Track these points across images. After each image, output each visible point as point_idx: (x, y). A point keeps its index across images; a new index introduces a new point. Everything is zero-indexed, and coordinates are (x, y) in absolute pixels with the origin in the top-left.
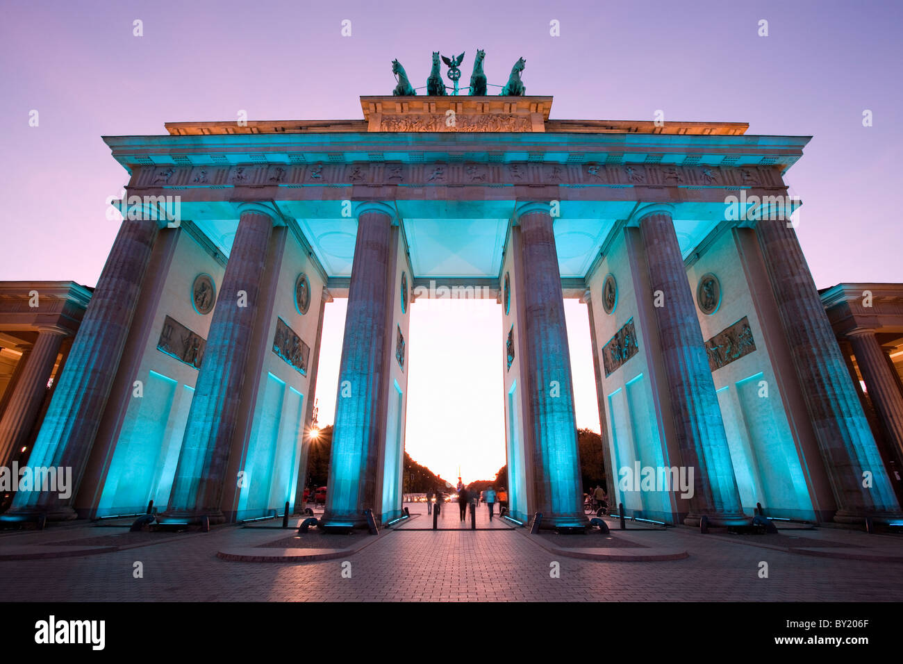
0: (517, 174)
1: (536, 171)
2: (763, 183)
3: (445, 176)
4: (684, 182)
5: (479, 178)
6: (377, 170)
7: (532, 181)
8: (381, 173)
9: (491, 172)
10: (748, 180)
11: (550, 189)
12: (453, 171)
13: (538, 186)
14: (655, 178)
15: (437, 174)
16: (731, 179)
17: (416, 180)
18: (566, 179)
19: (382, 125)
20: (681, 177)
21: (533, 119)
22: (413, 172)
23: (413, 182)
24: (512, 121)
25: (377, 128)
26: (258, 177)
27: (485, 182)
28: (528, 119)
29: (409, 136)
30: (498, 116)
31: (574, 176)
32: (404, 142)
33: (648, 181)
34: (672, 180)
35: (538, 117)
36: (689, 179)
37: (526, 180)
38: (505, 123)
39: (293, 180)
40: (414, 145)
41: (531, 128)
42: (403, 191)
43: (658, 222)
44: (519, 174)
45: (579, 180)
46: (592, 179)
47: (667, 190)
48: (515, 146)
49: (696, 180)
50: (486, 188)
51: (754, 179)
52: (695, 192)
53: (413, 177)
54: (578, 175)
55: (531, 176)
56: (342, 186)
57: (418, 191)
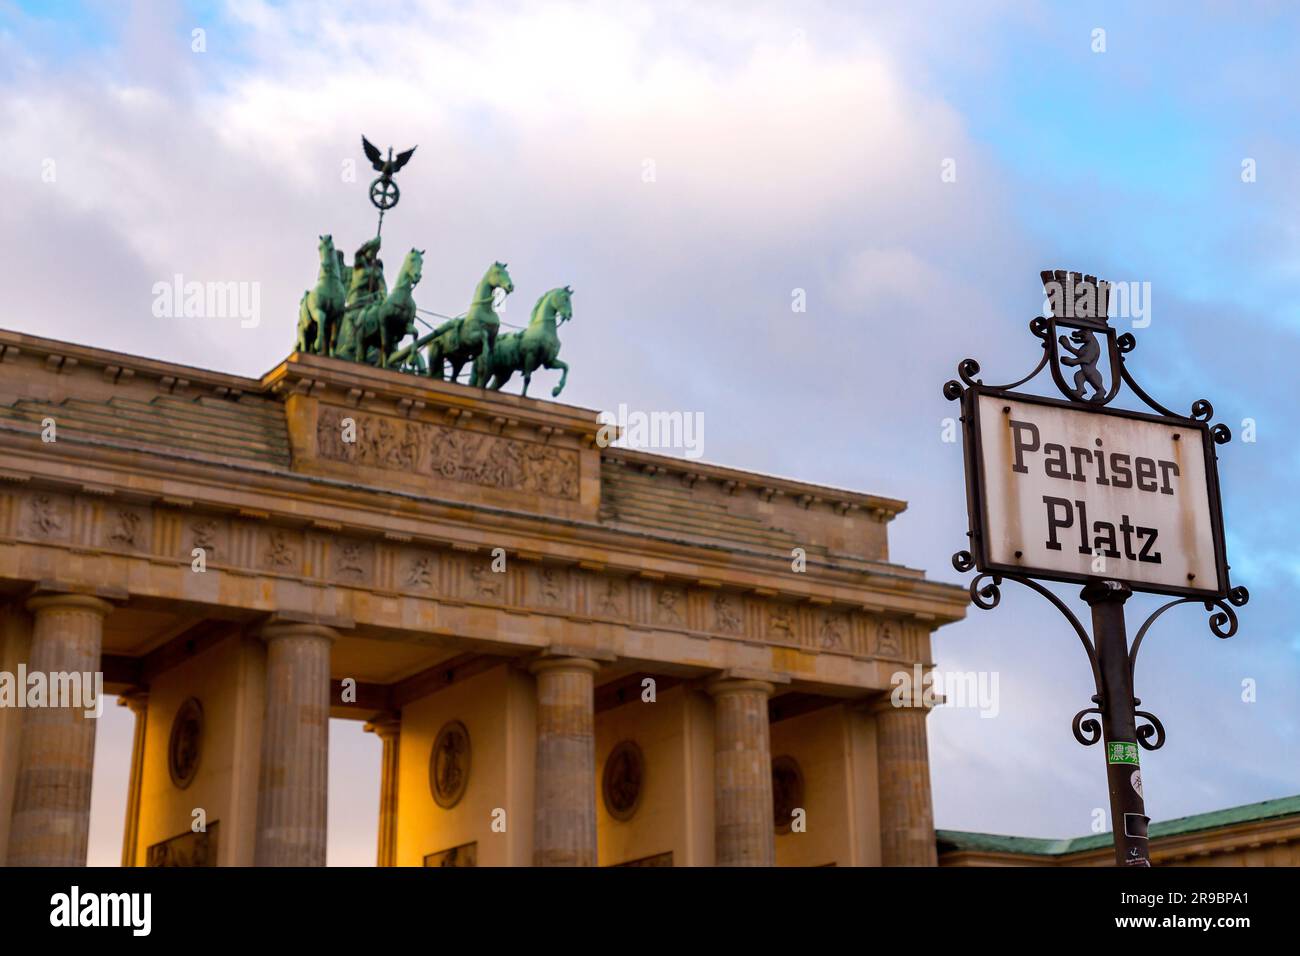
0: (552, 590)
1: (581, 589)
2: (904, 653)
3: (435, 578)
4: (797, 637)
5: (491, 591)
6: (318, 547)
7: (573, 611)
8: (327, 556)
9: (511, 581)
10: (885, 645)
11: (602, 629)
13: (582, 621)
14: (756, 628)
15: (424, 573)
16: (862, 639)
17: (387, 581)
18: (625, 611)
19: (319, 431)
20: (794, 628)
21: (584, 464)
22: (383, 563)
23: (383, 585)
24: (548, 463)
25: (310, 437)
26: (88, 528)
27: (500, 601)
28: (574, 463)
29: (397, 502)
30: (526, 447)
31: (638, 607)
32: (382, 508)
33: (745, 629)
34: (780, 632)
35: (590, 462)
36: (804, 633)
37: (564, 605)
38: (535, 465)
39: (162, 548)
40: (398, 516)
41: (579, 485)
42: (364, 602)
43: (748, 712)
44: (555, 591)
45: (645, 615)
46: (664, 616)
47: (769, 651)
48: (561, 542)
49: (814, 636)
50: (501, 615)
51: (894, 644)
52: (808, 659)
53: (383, 573)
54: (644, 604)
55: (573, 597)
56: (253, 576)
57: (389, 606)
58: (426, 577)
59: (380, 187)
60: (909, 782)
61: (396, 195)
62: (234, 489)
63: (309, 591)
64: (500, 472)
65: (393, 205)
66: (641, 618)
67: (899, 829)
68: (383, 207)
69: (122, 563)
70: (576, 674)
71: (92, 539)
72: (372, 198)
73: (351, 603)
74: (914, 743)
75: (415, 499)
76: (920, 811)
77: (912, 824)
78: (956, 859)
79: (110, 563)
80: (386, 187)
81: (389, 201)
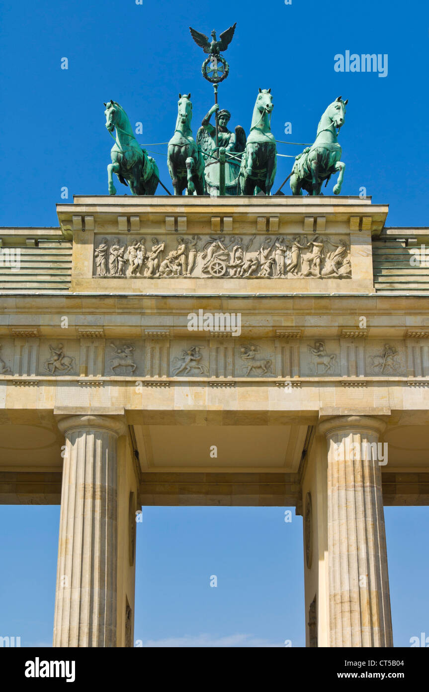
1: (353, 355)
3: (205, 363)
6: (92, 350)
8: (100, 359)
9: (279, 357)
12: (217, 352)
15: (192, 360)
18: (403, 369)
21: (354, 245)
27: (270, 376)
31: (415, 363)
35: (362, 241)
37: (338, 372)
41: (350, 263)
44: (326, 360)
54: (422, 360)
70: (352, 431)
73: (126, 397)
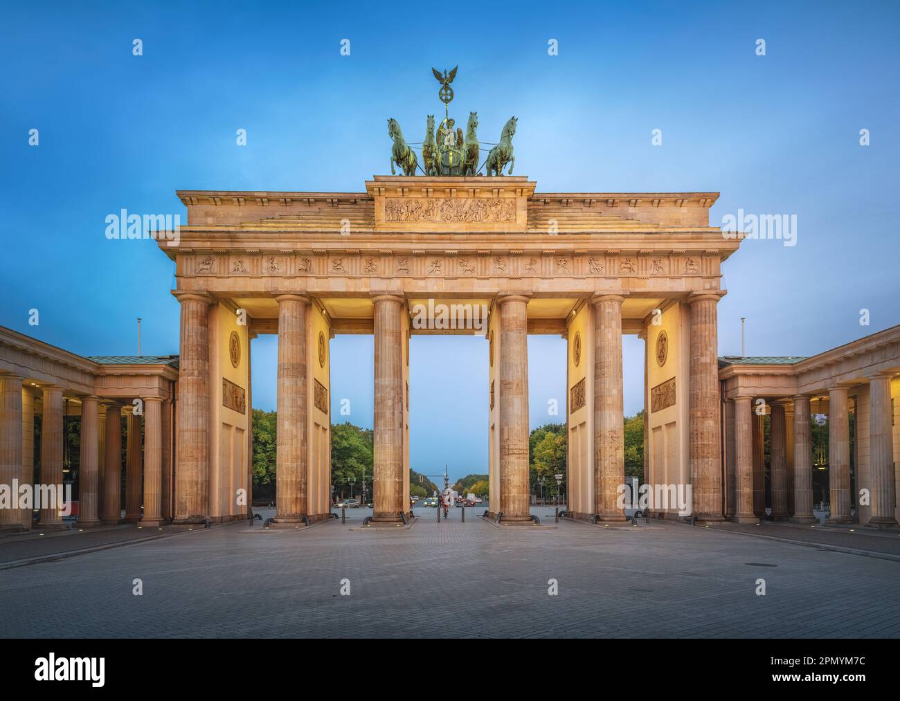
0: (500, 266)
1: (515, 264)
3: (442, 268)
4: (636, 271)
5: (470, 270)
6: (387, 262)
7: (512, 274)
8: (391, 265)
9: (479, 265)
10: (691, 269)
11: (527, 281)
12: (449, 263)
13: (516, 279)
14: (612, 269)
15: (436, 266)
16: (676, 268)
17: (419, 272)
18: (539, 271)
19: (386, 211)
20: (635, 268)
21: (518, 204)
22: (417, 265)
23: (417, 274)
24: (499, 207)
25: (382, 214)
26: (289, 268)
27: (474, 275)
28: (513, 204)
29: (414, 236)
30: (488, 201)
31: (546, 268)
32: (409, 241)
33: (606, 271)
34: (627, 270)
35: (522, 202)
36: (640, 269)
37: (507, 272)
38: (493, 208)
39: (319, 271)
40: (416, 243)
41: (516, 215)
42: (410, 283)
43: (607, 311)
44: (502, 266)
45: (550, 271)
46: (561, 271)
47: (620, 281)
48: (498, 243)
49: (646, 270)
50: (475, 280)
51: (696, 267)
52: (642, 282)
53: (417, 270)
54: (550, 265)
55: (511, 268)
56: (360, 278)
57: (422, 283)
58: (437, 268)
59: (444, 92)
60: (701, 335)
61: (452, 94)
62: (341, 242)
63: (385, 281)
64: (474, 215)
65: (451, 99)
66: (548, 273)
67: (695, 358)
68: (447, 101)
69: (304, 279)
70: (514, 303)
71: (291, 271)
72: (441, 98)
73: (404, 284)
74: (705, 316)
75: (422, 234)
76: (706, 349)
77: (702, 355)
78: (729, 371)
79: (299, 281)
80: (446, 91)
81: (449, 97)
